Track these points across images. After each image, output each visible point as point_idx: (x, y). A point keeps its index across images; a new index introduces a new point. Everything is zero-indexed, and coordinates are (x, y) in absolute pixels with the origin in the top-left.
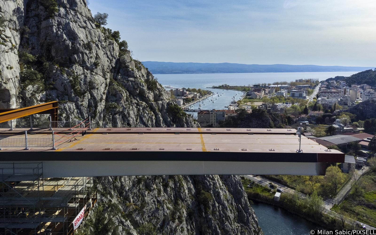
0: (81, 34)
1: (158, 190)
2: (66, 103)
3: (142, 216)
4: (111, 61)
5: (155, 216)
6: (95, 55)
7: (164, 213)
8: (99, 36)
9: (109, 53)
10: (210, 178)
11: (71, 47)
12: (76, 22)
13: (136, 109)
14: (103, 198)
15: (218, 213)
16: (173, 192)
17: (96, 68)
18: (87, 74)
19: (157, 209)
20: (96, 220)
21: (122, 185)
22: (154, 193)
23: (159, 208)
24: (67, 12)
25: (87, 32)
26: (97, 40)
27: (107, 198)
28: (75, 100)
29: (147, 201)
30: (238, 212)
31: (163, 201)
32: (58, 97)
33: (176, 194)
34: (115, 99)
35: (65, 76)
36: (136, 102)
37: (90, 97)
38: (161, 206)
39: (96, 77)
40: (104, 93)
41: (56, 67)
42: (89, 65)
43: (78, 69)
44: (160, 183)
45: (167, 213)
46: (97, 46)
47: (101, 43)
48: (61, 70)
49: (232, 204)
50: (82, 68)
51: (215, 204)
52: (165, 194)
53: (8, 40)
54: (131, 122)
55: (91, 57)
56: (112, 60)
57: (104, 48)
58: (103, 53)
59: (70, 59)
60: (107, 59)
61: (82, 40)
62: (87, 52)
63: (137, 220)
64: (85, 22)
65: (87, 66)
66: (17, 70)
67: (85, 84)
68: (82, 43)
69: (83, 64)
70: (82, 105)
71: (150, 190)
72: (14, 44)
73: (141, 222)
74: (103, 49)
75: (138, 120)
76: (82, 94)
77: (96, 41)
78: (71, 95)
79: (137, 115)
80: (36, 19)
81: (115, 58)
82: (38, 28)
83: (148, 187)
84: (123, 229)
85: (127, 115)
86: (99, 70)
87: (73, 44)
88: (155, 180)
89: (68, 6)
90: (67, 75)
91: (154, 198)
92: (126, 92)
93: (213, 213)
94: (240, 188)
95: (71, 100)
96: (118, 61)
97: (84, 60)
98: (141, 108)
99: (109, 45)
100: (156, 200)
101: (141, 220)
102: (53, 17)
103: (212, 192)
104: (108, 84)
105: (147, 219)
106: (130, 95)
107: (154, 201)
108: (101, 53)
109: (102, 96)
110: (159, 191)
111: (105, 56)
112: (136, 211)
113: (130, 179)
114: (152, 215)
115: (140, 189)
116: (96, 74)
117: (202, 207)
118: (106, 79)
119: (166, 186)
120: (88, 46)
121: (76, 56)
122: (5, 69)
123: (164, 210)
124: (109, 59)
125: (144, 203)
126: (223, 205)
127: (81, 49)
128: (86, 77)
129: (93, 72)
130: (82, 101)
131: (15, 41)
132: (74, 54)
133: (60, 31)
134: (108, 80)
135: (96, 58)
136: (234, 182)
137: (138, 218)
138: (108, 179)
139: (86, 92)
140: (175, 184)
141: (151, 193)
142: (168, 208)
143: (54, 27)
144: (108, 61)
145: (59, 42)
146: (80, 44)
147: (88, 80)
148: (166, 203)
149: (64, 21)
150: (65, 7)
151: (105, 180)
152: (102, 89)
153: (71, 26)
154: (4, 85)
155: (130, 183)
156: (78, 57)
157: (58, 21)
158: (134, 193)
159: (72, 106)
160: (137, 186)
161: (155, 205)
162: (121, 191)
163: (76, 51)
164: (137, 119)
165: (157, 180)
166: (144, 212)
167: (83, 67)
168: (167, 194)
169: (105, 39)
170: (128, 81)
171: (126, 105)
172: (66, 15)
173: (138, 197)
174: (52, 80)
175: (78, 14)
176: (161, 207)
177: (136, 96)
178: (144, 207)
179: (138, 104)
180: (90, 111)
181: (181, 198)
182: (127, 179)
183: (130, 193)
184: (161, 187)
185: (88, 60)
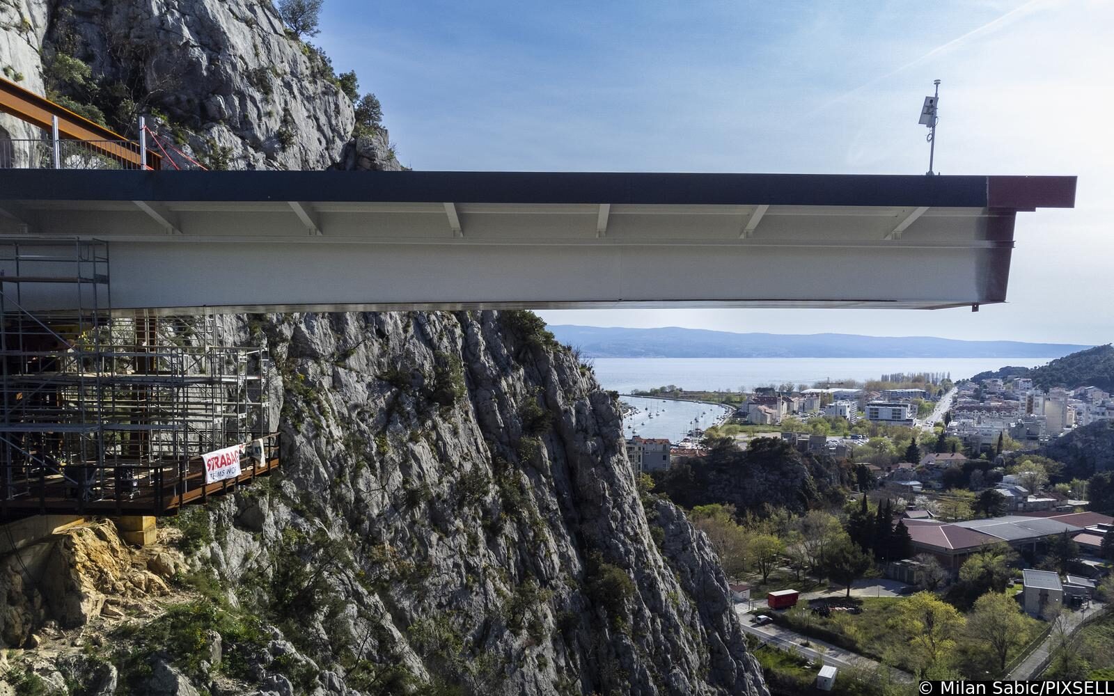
0: (240, 39)
1: (469, 535)
3: (420, 599)
4: (330, 142)
5: (458, 608)
6: (282, 113)
7: (486, 605)
8: (295, 61)
9: (323, 120)
10: (627, 534)
11: (208, 69)
14: (300, 520)
15: (650, 637)
16: (515, 552)
17: (284, 149)
18: (257, 161)
19: (466, 589)
20: (276, 573)
21: (359, 500)
22: (456, 542)
23: (471, 588)
25: (259, 41)
26: (288, 70)
27: (313, 523)
29: (434, 562)
30: (711, 652)
31: (485, 569)
33: (523, 560)
35: (188, 150)
38: (479, 581)
41: (160, 121)
42: (260, 136)
43: (227, 141)
44: (474, 519)
45: (495, 605)
46: (288, 86)
47: (300, 80)
48: (173, 132)
49: (692, 625)
50: (240, 141)
51: (640, 609)
52: (491, 553)
54: (390, 328)
55: (269, 114)
56: (333, 142)
57: (310, 99)
58: (306, 114)
59: (203, 109)
60: (317, 134)
61: (241, 57)
62: (258, 96)
63: (403, 609)
64: (251, 8)
65: (255, 138)
68: (240, 64)
69: (242, 128)
71: (447, 533)
72: (28, 18)
73: (415, 615)
74: (305, 102)
77: (285, 73)
81: (341, 138)
83: (438, 522)
84: (360, 614)
87: (211, 60)
88: (461, 506)
90: (194, 150)
91: (457, 557)
93: (637, 634)
94: (716, 583)
96: (350, 149)
97: (246, 117)
99: (324, 93)
100: (461, 563)
101: (416, 611)
103: (632, 576)
105: (434, 611)
107: (456, 565)
108: (299, 112)
110: (473, 542)
111: (312, 123)
112: (400, 581)
113: (383, 488)
114: (449, 603)
115: (414, 522)
116: (284, 167)
117: (603, 613)
119: (493, 531)
120: (260, 79)
121: (221, 100)
123: (486, 593)
124: (325, 136)
125: (425, 566)
126: (666, 617)
127: (238, 82)
128: (251, 168)
132: (215, 92)
133: (172, 14)
135: (285, 122)
136: (701, 563)
137: (406, 604)
138: (317, 472)
140: (521, 529)
141: (449, 541)
142: (499, 592)
144: (320, 142)
145: (170, 50)
146: (234, 67)
148: (494, 578)
151: (307, 471)
155: (383, 497)
156: (230, 104)
158: (397, 531)
160: (405, 512)
161: (461, 576)
162: (355, 515)
163: (222, 86)
164: (407, 326)
165: (466, 509)
166: (426, 590)
167: (242, 138)
168: (497, 554)
169: (313, 75)
173: (409, 543)
176: (477, 585)
178: (426, 576)
181: (538, 573)
182: (374, 486)
183: (381, 526)
184: (480, 529)
185: (260, 119)
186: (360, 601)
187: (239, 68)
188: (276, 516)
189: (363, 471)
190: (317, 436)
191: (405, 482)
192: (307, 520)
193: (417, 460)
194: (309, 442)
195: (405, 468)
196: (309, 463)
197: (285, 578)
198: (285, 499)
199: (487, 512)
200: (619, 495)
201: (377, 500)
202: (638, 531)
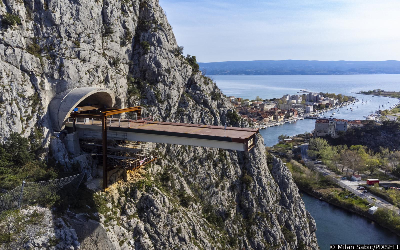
0: (164, 64)
1: (209, 166)
2: (152, 107)
3: (195, 179)
4: (185, 79)
5: (203, 181)
6: (173, 76)
8: (177, 63)
9: (183, 74)
11: (157, 72)
12: (161, 55)
13: (199, 113)
14: (169, 163)
15: (257, 192)
17: (173, 85)
18: (167, 89)
19: (206, 178)
20: (163, 173)
21: (183, 159)
24: (156, 49)
25: (168, 61)
26: (175, 65)
28: (158, 105)
29: (199, 172)
30: (281, 197)
31: (211, 174)
32: (148, 103)
33: (223, 172)
34: (184, 105)
35: (152, 90)
36: (201, 108)
37: (167, 104)
39: (172, 91)
40: (177, 102)
41: (148, 85)
42: (168, 83)
43: (161, 86)
44: (211, 163)
45: (213, 182)
46: (175, 70)
47: (178, 67)
48: (150, 87)
49: (276, 190)
50: (163, 85)
51: (256, 185)
52: (214, 170)
53: (122, 71)
54: (194, 121)
55: (170, 78)
57: (180, 71)
58: (179, 74)
59: (156, 80)
60: (181, 78)
61: (164, 67)
62: (167, 74)
64: (167, 54)
66: (125, 88)
67: (165, 95)
68: (164, 69)
69: (164, 83)
70: (162, 108)
71: (203, 166)
75: (200, 121)
76: (162, 102)
77: (174, 67)
78: (155, 103)
79: (200, 117)
80: (138, 55)
81: (188, 77)
82: (139, 61)
83: (201, 164)
84: (178, 182)
85: (192, 117)
86: (175, 86)
87: (158, 70)
88: (207, 160)
89: (157, 45)
90: (154, 90)
91: (205, 171)
92: (193, 101)
93: (253, 191)
94: (286, 180)
95: (155, 105)
96: (190, 79)
97: (165, 80)
98: (204, 113)
99: (184, 68)
101: (194, 181)
102: (147, 54)
103: (255, 177)
104: (181, 96)
105: (198, 182)
106: (196, 104)
107: (204, 173)
108: (177, 75)
109: (175, 103)
110: (209, 168)
111: (181, 76)
112: (190, 175)
115: (195, 163)
116: (173, 89)
117: (245, 185)
118: (179, 92)
119: (215, 165)
120: (168, 71)
121: (160, 78)
122: (119, 87)
123: (211, 179)
125: (197, 172)
126: (264, 188)
127: (163, 73)
128: (165, 91)
129: (171, 88)
130: (162, 106)
131: (126, 71)
132: (159, 76)
133: (151, 62)
134: (181, 93)
135: (174, 78)
136: (282, 175)
137: (191, 180)
138: (174, 154)
139: (164, 101)
140: (223, 165)
141: (203, 168)
142: (214, 179)
144: (182, 80)
145: (150, 69)
146: (162, 70)
147: (167, 93)
149: (153, 55)
150: (154, 46)
151: (172, 154)
152: (176, 99)
153: (158, 58)
156: (161, 78)
157: (150, 56)
158: (191, 165)
159: (156, 109)
160: (193, 161)
161: (205, 175)
162: (182, 162)
163: (160, 74)
164: (199, 120)
165: (209, 161)
166: (196, 178)
168: (216, 170)
169: (182, 64)
170: (196, 93)
171: (191, 110)
172: (154, 52)
173: (193, 168)
174: (145, 93)
176: (209, 177)
177: (201, 104)
178: (197, 174)
179: (201, 110)
180: (166, 113)
181: (227, 175)
182: (186, 156)
183: (188, 164)
184: (212, 165)
185: (168, 79)
186: (179, 179)
187: (164, 70)
188: (164, 163)
189: (184, 153)
190: (174, 147)
191: (194, 155)
192: (171, 163)
193: (197, 150)
194: (173, 148)
195: (194, 152)
196: (172, 152)
197: (165, 174)
198: (167, 159)
199: (214, 161)
200: (255, 157)
201: (187, 159)
202: (260, 166)
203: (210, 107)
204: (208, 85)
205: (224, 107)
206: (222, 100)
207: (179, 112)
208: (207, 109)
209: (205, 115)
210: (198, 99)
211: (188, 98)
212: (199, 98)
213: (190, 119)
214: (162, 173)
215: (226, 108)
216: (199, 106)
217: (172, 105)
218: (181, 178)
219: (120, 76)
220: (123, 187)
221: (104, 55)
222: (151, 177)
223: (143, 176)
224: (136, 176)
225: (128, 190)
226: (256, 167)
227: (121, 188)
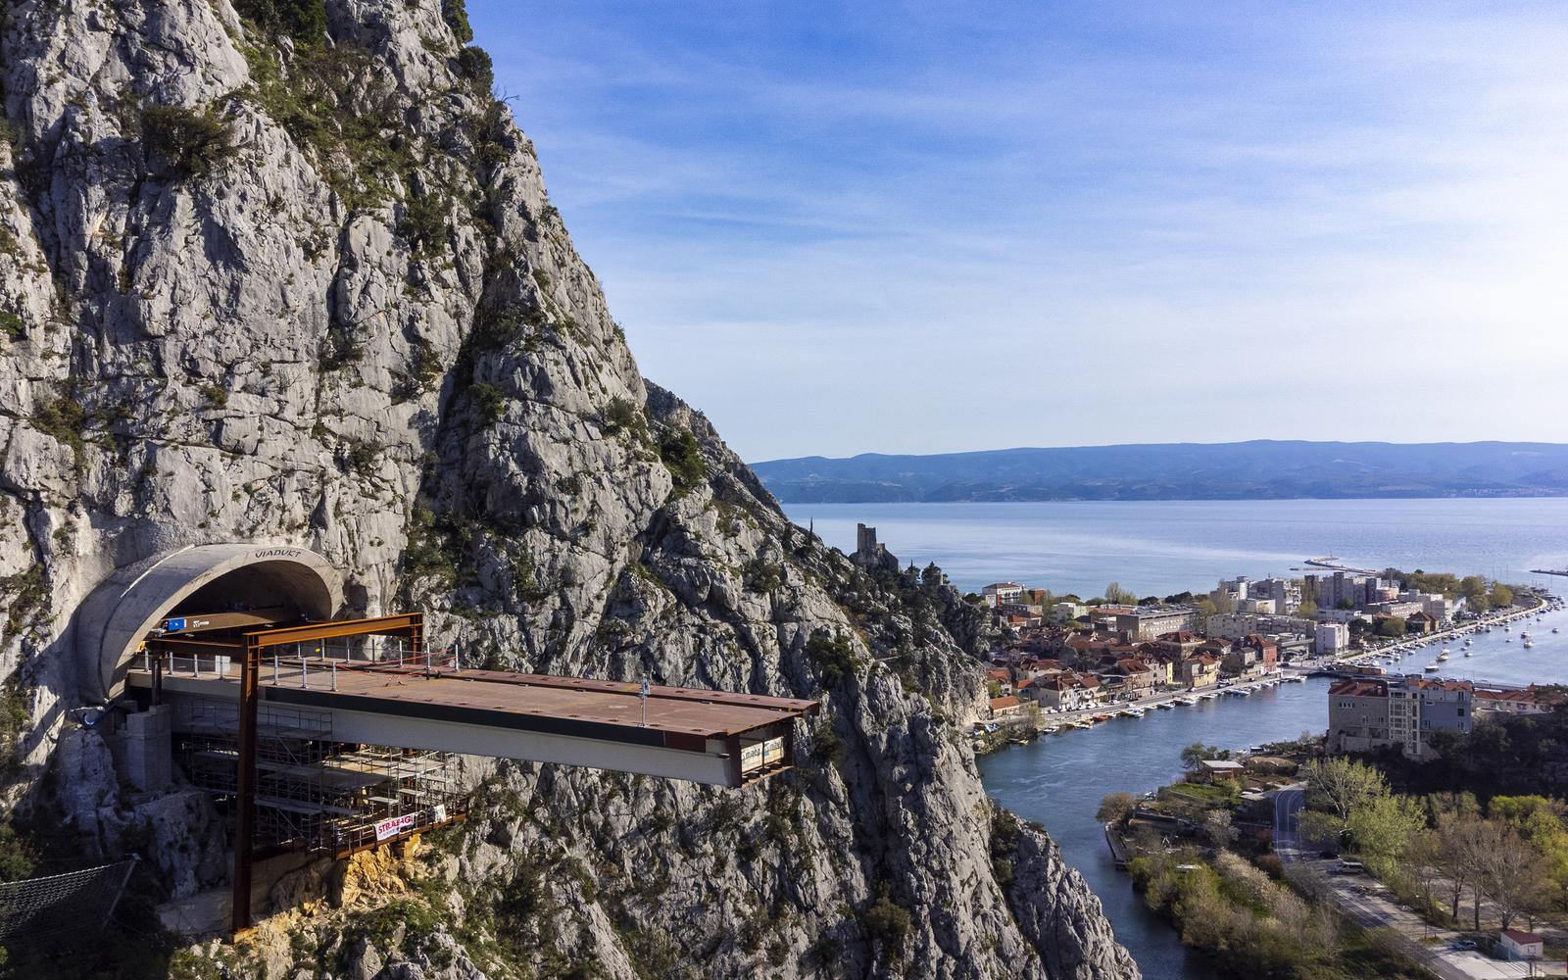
0: (555, 461)
1: (718, 859)
2: (496, 616)
3: (653, 911)
4: (638, 515)
5: (691, 922)
6: (589, 505)
8: (609, 457)
9: (632, 497)
11: (527, 488)
12: (545, 430)
13: (691, 641)
14: (546, 839)
16: (774, 877)
17: (587, 535)
18: (560, 550)
20: (514, 880)
21: (606, 823)
22: (701, 864)
23: (707, 906)
24: (526, 411)
25: (574, 451)
26: (601, 465)
27: (555, 842)
28: (519, 609)
29: (673, 880)
31: (728, 890)
32: (481, 602)
33: (781, 885)
34: (627, 611)
35: (504, 555)
36: (697, 621)
37: (558, 604)
38: (717, 901)
39: (583, 558)
40: (598, 597)
41: (488, 535)
42: (565, 529)
43: (538, 541)
46: (599, 481)
47: (611, 472)
48: (497, 542)
50: (547, 536)
51: (927, 948)
52: (741, 876)
53: (386, 486)
54: (667, 673)
55: (576, 511)
56: (641, 514)
57: (619, 484)
58: (615, 497)
59: (523, 516)
60: (625, 511)
61: (556, 472)
62: (567, 498)
63: (634, 918)
64: (572, 427)
65: (562, 532)
66: (396, 543)
67: (551, 574)
68: (554, 479)
69: (553, 528)
70: (533, 622)
71: (693, 855)
72: (400, 491)
73: (645, 923)
74: (616, 488)
75: (693, 671)
76: (537, 597)
77: (598, 470)
78: (509, 600)
79: (692, 658)
80: (460, 430)
81: (650, 508)
82: (463, 451)
83: (687, 845)
84: (574, 919)
85: (657, 655)
86: (595, 540)
87: (530, 481)
88: (715, 831)
89: (532, 394)
90: (508, 555)
91: (699, 878)
92: (665, 596)
95: (509, 610)
96: (658, 516)
97: (555, 518)
98: (709, 639)
99: (635, 475)
100: (704, 883)
101: (647, 918)
102: (491, 426)
103: (924, 913)
104: (616, 574)
105: (667, 922)
106: (678, 605)
107: (695, 884)
108: (609, 499)
109: (592, 603)
110: (721, 864)
111: (621, 503)
112: (635, 894)
113: (633, 814)
114: (684, 917)
115: (659, 844)
116: (586, 549)
118: (612, 562)
119: (748, 854)
120: (571, 486)
121: (535, 510)
122: (367, 545)
123: (722, 912)
124: (634, 511)
125: (664, 882)
127: (550, 492)
128: (555, 557)
129: (578, 545)
130: (536, 614)
131: (405, 487)
132: (533, 505)
133: (504, 455)
134: (619, 565)
135: (592, 512)
136: (1055, 906)
137: (637, 912)
138: (569, 800)
139: (547, 593)
140: (785, 855)
141: (694, 863)
142: (738, 913)
143: (492, 447)
144: (627, 517)
145: (500, 481)
146: (548, 482)
147: (560, 564)
148: (737, 899)
149: (515, 431)
150: (523, 398)
151: (560, 801)
152: (596, 587)
153: (530, 441)
154: (357, 577)
155: (631, 822)
156: (542, 511)
157: (502, 433)
158: (640, 851)
159: (510, 624)
160: (652, 835)
161: (700, 895)
162: (602, 837)
163: (537, 498)
164: (690, 667)
165: (719, 834)
166: (660, 904)
167: (551, 534)
168: (748, 876)
169: (629, 461)
170: (679, 565)
171: (657, 628)
172: (522, 418)
173: (650, 862)
174: (475, 564)
175: (554, 409)
176: (715, 904)
177: (698, 605)
178: (662, 891)
179: (701, 629)
180: (551, 638)
181: (795, 899)
182: (623, 811)
183: (625, 846)
184: (732, 854)
185: (567, 516)
186: (577, 908)
187: (552, 482)
188: (522, 837)
189: (615, 800)
190: (572, 772)
191: (657, 808)
192: (551, 839)
193: (672, 789)
194: (566, 776)
195: (659, 796)
196: (563, 793)
197: (518, 882)
198: (536, 822)
199: (744, 837)
200: (929, 827)
201: (624, 822)
202: (947, 866)
203: (738, 620)
204: (735, 536)
205: (798, 620)
206: (794, 591)
207: (604, 636)
208: (725, 626)
209: (714, 648)
210: (686, 588)
211: (646, 585)
212: (692, 583)
213: (649, 661)
214: (509, 879)
215: (806, 624)
216: (693, 613)
217: (578, 611)
218: (589, 902)
219: (376, 504)
220: (317, 930)
221: (319, 430)
222: (449, 891)
223: (412, 885)
224: (384, 885)
225: (333, 941)
226: (930, 869)
227: (309, 932)
